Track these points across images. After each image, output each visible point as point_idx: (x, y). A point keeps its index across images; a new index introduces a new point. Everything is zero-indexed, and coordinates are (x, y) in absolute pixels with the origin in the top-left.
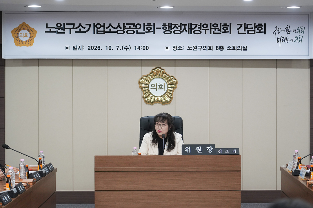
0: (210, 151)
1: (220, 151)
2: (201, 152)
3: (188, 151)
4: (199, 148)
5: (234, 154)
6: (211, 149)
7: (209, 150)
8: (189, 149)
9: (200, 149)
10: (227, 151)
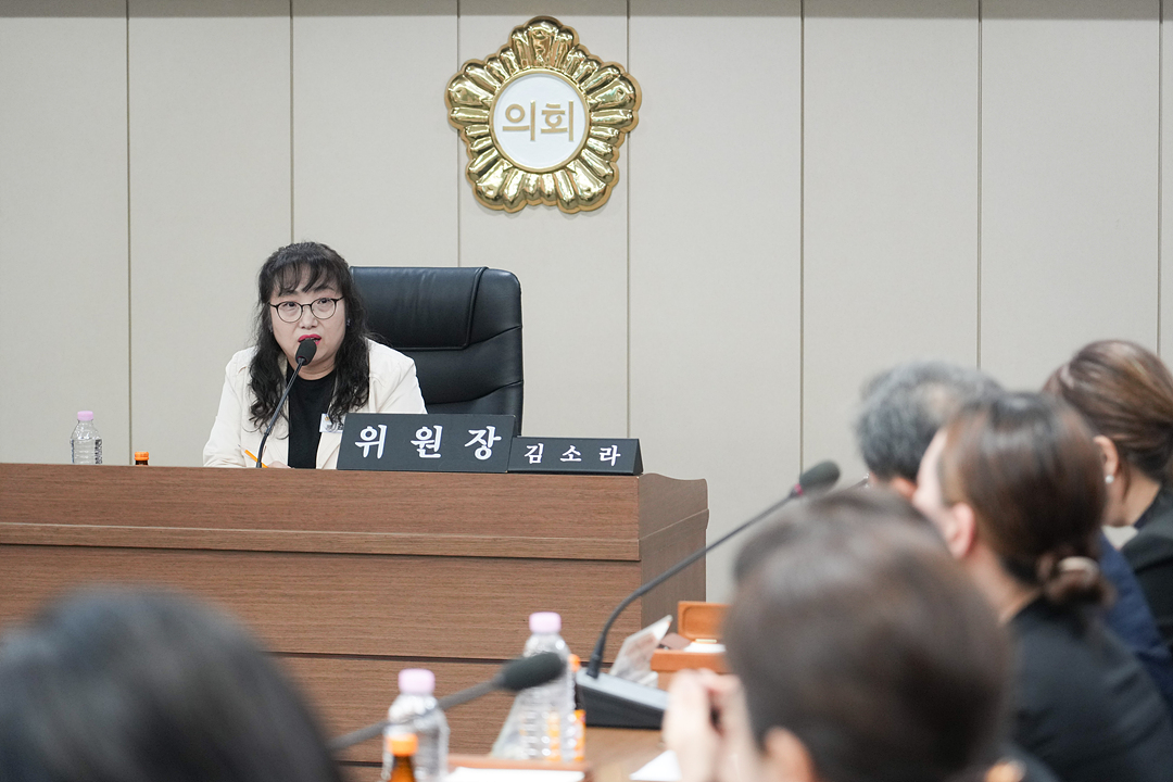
0: (483, 453)
1: (536, 453)
2: (438, 456)
3: (374, 449)
4: (430, 433)
5: (606, 472)
6: (492, 438)
7: (478, 445)
8: (377, 439)
9: (433, 437)
10: (571, 455)
